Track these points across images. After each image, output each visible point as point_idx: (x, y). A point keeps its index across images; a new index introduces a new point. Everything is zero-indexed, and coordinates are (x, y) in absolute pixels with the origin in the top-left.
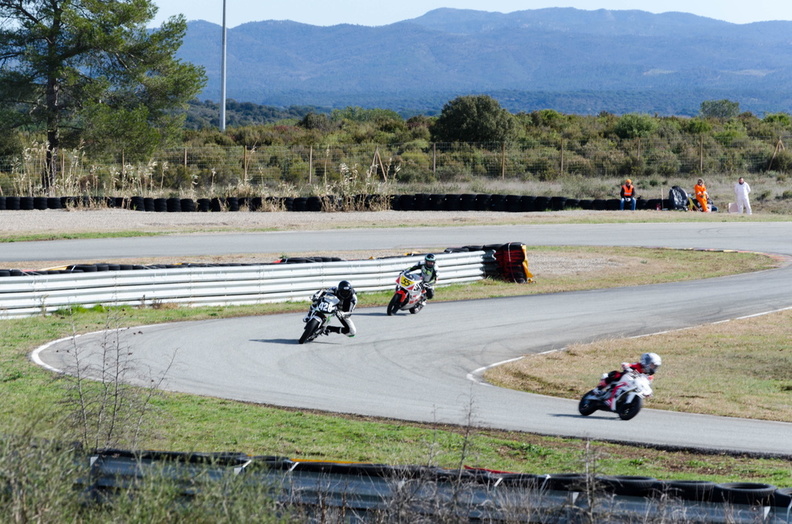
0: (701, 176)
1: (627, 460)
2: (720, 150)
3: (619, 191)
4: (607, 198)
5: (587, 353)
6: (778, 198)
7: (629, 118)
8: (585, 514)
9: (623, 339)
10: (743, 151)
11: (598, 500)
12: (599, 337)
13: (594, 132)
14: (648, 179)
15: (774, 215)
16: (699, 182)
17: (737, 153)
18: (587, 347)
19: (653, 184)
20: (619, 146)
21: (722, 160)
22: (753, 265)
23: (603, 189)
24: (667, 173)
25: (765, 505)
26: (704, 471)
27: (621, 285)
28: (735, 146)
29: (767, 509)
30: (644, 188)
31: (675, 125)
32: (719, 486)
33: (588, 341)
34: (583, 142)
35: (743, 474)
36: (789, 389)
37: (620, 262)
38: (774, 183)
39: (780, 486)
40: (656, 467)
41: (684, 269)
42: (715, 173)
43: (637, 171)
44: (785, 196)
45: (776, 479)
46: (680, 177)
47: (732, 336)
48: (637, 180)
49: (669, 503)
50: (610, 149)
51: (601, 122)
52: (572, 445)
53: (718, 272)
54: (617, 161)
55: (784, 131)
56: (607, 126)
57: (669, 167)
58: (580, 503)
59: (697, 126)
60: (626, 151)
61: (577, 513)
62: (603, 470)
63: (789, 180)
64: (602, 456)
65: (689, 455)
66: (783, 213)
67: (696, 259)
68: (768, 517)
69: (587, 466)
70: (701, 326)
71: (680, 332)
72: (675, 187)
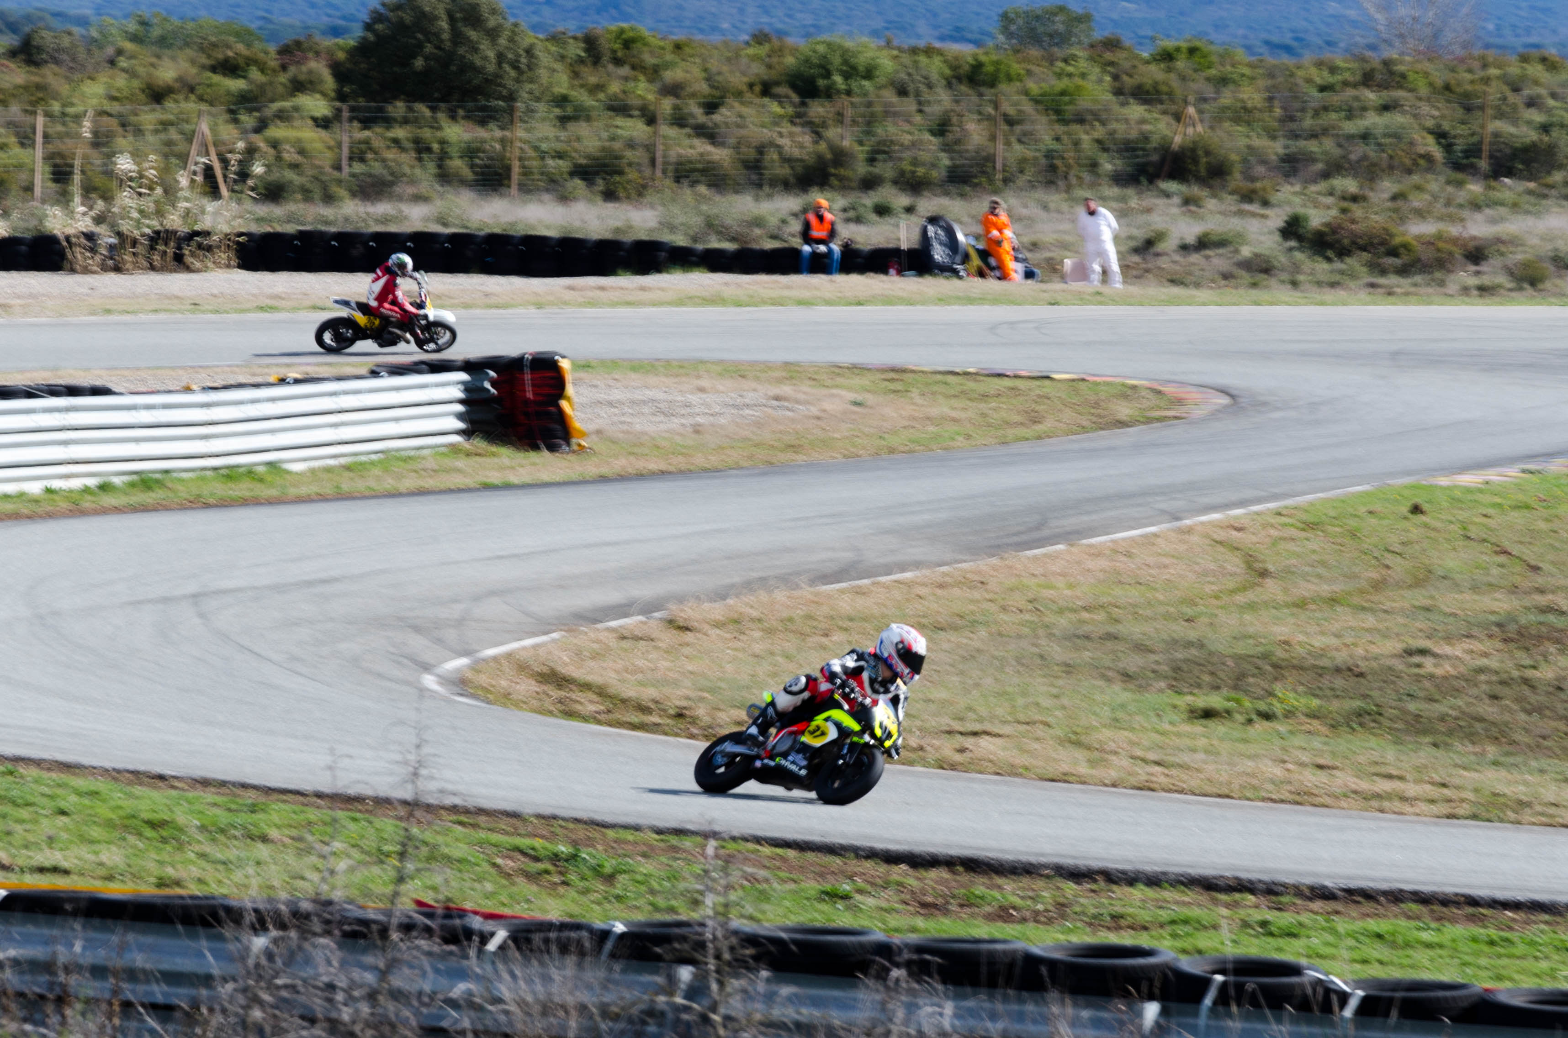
0: (996, 192)
1: (812, 886)
2: (1043, 129)
3: (796, 226)
4: (769, 245)
5: (718, 625)
6: (1184, 248)
7: (821, 49)
8: (705, 1019)
9: (806, 592)
10: (1099, 132)
11: (735, 984)
12: (749, 586)
13: (737, 80)
14: (869, 200)
15: (1176, 290)
16: (993, 209)
17: (1086, 137)
18: (717, 611)
19: (882, 210)
20: (798, 118)
21: (1049, 155)
22: (1124, 411)
23: (758, 222)
24: (915, 186)
25: (1151, 998)
26: (1003, 914)
27: (800, 458)
28: (1080, 119)
29: (1151, 1010)
30: (858, 220)
31: (935, 67)
32: (1037, 951)
33: (721, 595)
34: (711, 107)
35: (1095, 921)
36: (1208, 714)
37: (798, 402)
38: (1175, 211)
39: (1184, 951)
40: (884, 904)
41: (955, 420)
42: (1032, 186)
43: (841, 179)
44: (1203, 244)
45: (1174, 936)
46: (947, 194)
47: (1071, 586)
48: (841, 202)
49: (911, 992)
50: (776, 124)
51: (754, 58)
52: (675, 849)
53: (1039, 428)
54: (796, 153)
55: (1199, 85)
56: (769, 67)
57: (921, 171)
58: (694, 992)
59: (990, 69)
60: (816, 130)
61: (685, 1017)
62: (749, 909)
63: (1211, 204)
64: (748, 877)
65: (965, 878)
66: (1197, 285)
67: (985, 397)
68: (1157, 1024)
69: (710, 900)
70: (994, 561)
71: (945, 574)
72: (933, 220)
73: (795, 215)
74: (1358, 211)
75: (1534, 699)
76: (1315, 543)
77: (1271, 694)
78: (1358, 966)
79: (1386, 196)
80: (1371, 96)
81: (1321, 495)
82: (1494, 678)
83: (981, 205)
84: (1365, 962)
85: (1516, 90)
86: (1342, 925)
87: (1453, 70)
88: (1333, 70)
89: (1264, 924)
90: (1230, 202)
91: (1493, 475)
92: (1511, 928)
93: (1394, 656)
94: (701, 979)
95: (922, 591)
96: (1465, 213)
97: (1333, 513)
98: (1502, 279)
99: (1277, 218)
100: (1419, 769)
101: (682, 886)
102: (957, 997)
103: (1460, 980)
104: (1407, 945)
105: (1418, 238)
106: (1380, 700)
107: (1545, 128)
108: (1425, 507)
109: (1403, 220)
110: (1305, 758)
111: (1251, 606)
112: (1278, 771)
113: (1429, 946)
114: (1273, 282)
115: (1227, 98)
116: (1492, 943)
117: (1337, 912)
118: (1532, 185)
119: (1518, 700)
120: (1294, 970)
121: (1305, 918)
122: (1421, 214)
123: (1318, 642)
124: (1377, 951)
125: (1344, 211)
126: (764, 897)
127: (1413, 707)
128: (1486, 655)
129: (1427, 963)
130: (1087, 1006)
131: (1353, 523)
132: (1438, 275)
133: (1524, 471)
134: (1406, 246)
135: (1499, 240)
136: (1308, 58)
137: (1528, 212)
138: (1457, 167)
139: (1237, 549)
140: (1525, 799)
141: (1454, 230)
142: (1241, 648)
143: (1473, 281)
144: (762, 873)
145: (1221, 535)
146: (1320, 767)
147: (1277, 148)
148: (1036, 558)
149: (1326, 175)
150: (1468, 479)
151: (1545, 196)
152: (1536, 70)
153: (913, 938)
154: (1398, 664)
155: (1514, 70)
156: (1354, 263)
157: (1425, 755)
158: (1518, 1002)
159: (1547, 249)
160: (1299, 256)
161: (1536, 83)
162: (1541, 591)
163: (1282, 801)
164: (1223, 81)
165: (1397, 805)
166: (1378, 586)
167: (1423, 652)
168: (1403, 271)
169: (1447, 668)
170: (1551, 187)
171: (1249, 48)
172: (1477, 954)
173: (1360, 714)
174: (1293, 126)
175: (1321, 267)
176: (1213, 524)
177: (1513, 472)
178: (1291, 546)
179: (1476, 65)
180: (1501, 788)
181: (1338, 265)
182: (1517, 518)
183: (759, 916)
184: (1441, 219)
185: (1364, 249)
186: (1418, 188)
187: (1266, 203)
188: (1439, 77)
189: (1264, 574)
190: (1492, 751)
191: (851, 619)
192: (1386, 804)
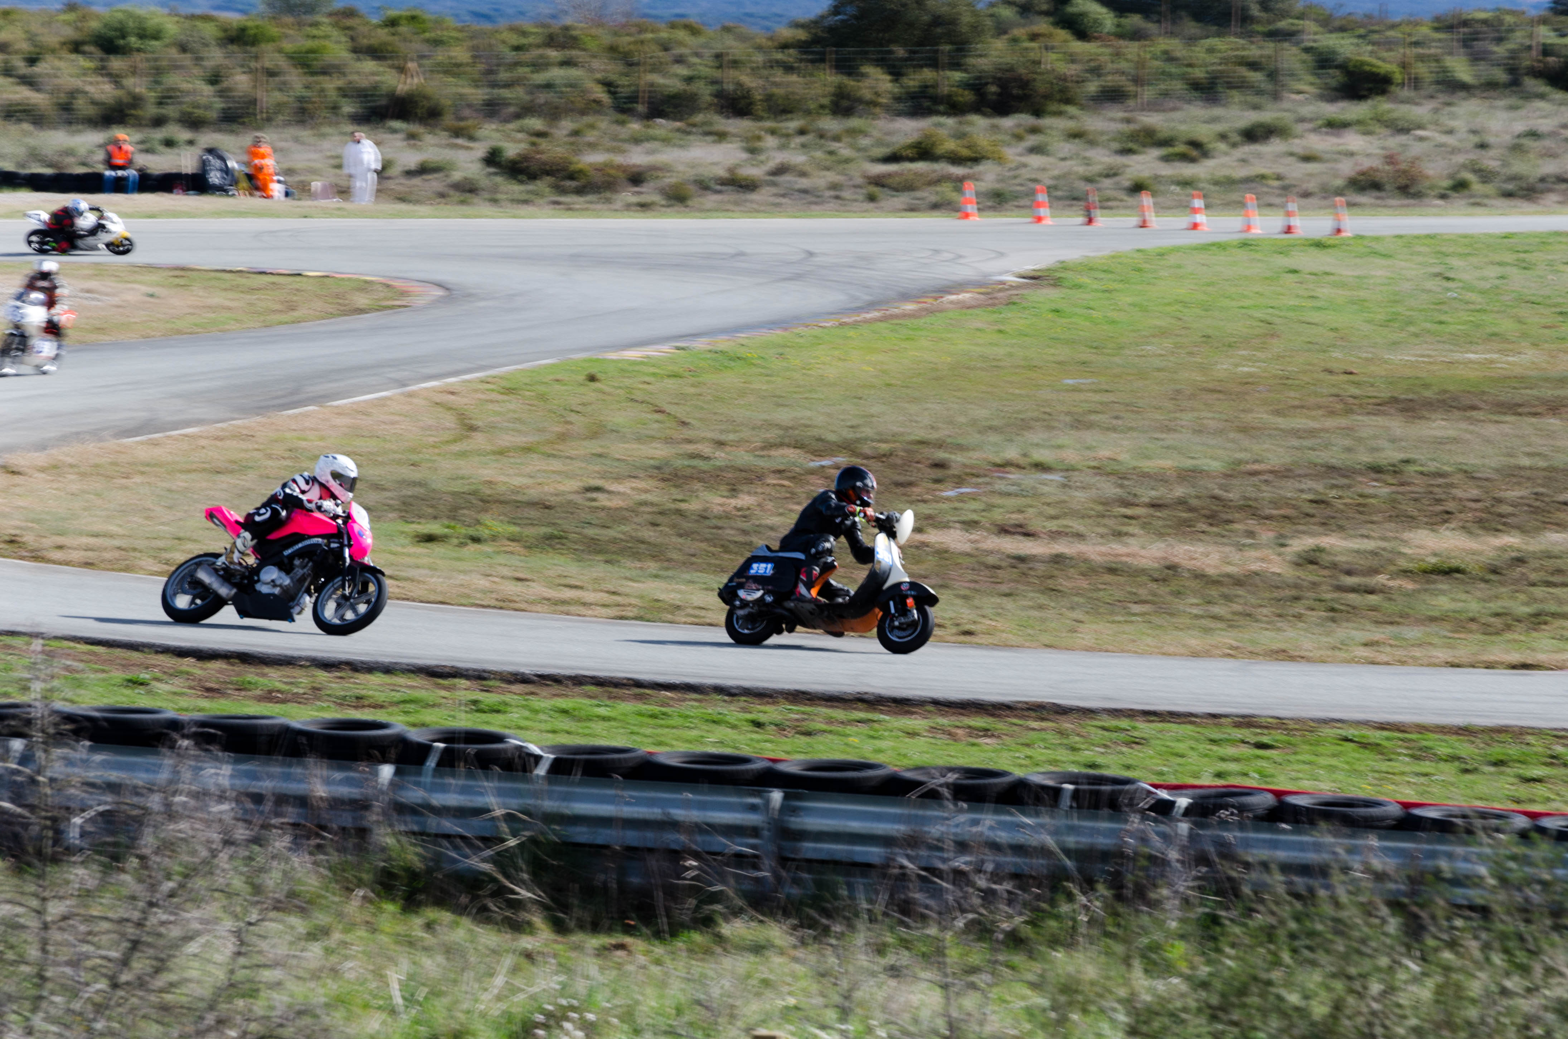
1: (119, 675)
2: (296, 80)
3: (100, 156)
4: (81, 170)
5: (42, 470)
6: (409, 174)
7: (120, 16)
8: (33, 781)
9: (112, 444)
10: (340, 83)
11: (58, 752)
12: (64, 439)
13: (51, 39)
14: (159, 134)
15: (403, 207)
16: (257, 142)
17: (331, 84)
18: (41, 458)
19: (169, 143)
20: (102, 70)
21: (301, 99)
22: (362, 300)
23: (69, 152)
24: (194, 123)
25: (385, 761)
26: (269, 696)
27: (106, 338)
28: (325, 71)
29: (387, 771)
30: (147, 151)
31: (209, 31)
32: (296, 724)
33: (42, 447)
34: (32, 61)
35: (342, 702)
36: (430, 539)
37: (107, 295)
38: (400, 144)
39: (414, 725)
40: (174, 689)
41: (229, 309)
42: (288, 124)
43: (137, 118)
44: (423, 170)
45: (406, 713)
46: (220, 130)
47: (322, 438)
48: (138, 136)
49: (196, 758)
50: (85, 75)
51: (67, 23)
52: (9, 647)
53: (296, 314)
54: (98, 96)
55: (417, 46)
56: (77, 28)
57: (199, 112)
58: (25, 759)
59: (252, 32)
60: (115, 79)
61: (19, 779)
62: (70, 695)
63: (429, 139)
64: (67, 668)
65: (240, 668)
66: (417, 202)
67: (252, 290)
68: (392, 783)
69: (37, 687)
70: (259, 419)
71: (223, 430)
72: (210, 151)
73: (100, 146)
74: (544, 144)
75: (686, 525)
76: (513, 404)
77: (478, 522)
78: (550, 735)
79: (565, 132)
80: (553, 54)
81: (519, 367)
82: (655, 509)
83: (247, 139)
84: (554, 732)
85: (666, 49)
86: (536, 702)
87: (616, 34)
88: (524, 34)
89: (475, 702)
90: (443, 137)
91: (651, 351)
92: (668, 705)
93: (577, 492)
94: (29, 748)
95: (203, 442)
96: (626, 146)
97: (527, 381)
98: (656, 198)
99: (480, 150)
100: (596, 580)
101: (16, 675)
102: (237, 761)
103: (629, 745)
104: (589, 719)
105: (591, 164)
106: (566, 527)
107: (689, 80)
108: (599, 376)
109: (578, 152)
110: (506, 572)
111: (463, 454)
112: (483, 583)
113: (604, 719)
114: (476, 200)
115: (440, 55)
116: (653, 716)
117: (532, 693)
118: (678, 124)
119: (674, 526)
120: (498, 738)
121: (507, 698)
122: (592, 146)
123: (517, 481)
124: (564, 723)
125: (533, 144)
126: (79, 684)
127: (591, 532)
128: (646, 491)
129: (605, 733)
130: (340, 768)
131: (542, 389)
132: (608, 194)
133: (678, 348)
134: (581, 171)
135: (654, 168)
136: (503, 23)
137: (675, 145)
138: (623, 111)
139: (450, 409)
140: (678, 603)
141: (619, 159)
142: (457, 487)
143: (634, 199)
144: (81, 666)
145: (439, 398)
146: (519, 579)
147: (479, 95)
148: (296, 416)
149: (518, 116)
150: (632, 354)
151: (689, 133)
152: (681, 35)
153: (197, 716)
154: (578, 499)
155: (664, 35)
156: (542, 185)
157: (598, 569)
158: (673, 762)
159: (691, 174)
160: (499, 179)
161: (681, 44)
162: (689, 441)
163: (488, 607)
164: (437, 42)
165: (582, 610)
166: (563, 437)
167: (598, 489)
168: (580, 191)
169: (615, 502)
170: (694, 125)
171: (457, 16)
172: (641, 725)
173: (550, 537)
174: (492, 77)
175: (516, 189)
176: (434, 390)
177: (666, 348)
178: (497, 407)
179: (633, 30)
180: (662, 596)
181: (531, 187)
182: (670, 383)
183: (76, 699)
184: (608, 150)
185: (548, 173)
186: (592, 127)
187: (471, 138)
188: (607, 39)
189: (472, 428)
190: (653, 566)
191: (148, 465)
192: (573, 609)
